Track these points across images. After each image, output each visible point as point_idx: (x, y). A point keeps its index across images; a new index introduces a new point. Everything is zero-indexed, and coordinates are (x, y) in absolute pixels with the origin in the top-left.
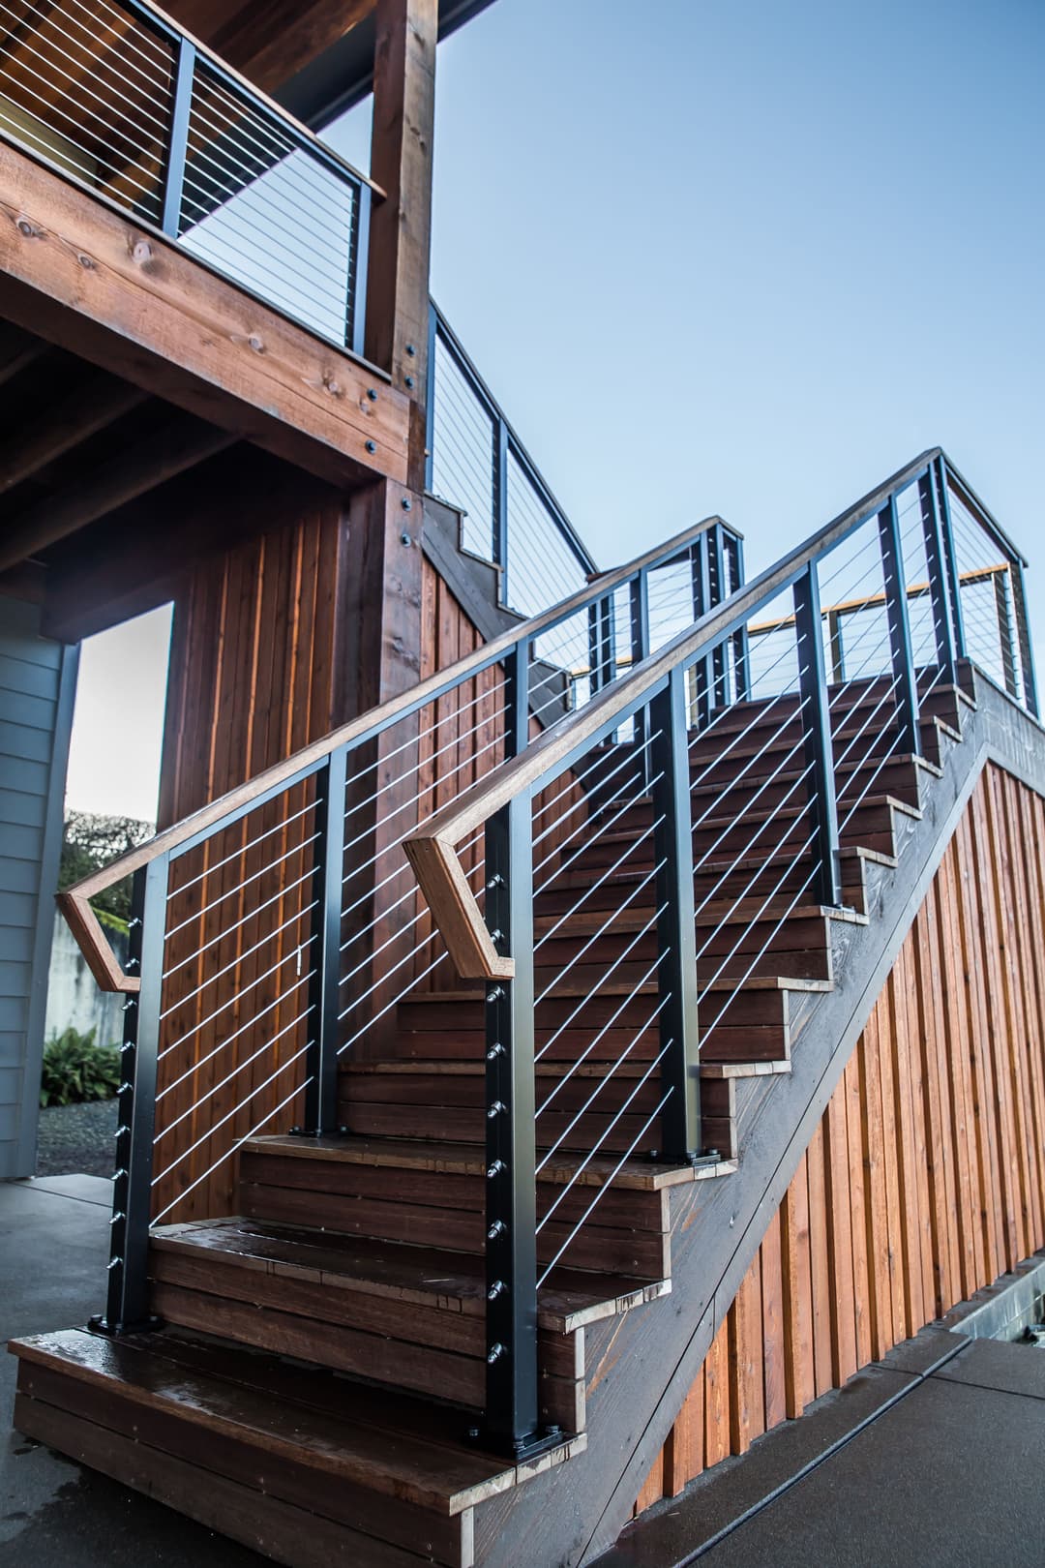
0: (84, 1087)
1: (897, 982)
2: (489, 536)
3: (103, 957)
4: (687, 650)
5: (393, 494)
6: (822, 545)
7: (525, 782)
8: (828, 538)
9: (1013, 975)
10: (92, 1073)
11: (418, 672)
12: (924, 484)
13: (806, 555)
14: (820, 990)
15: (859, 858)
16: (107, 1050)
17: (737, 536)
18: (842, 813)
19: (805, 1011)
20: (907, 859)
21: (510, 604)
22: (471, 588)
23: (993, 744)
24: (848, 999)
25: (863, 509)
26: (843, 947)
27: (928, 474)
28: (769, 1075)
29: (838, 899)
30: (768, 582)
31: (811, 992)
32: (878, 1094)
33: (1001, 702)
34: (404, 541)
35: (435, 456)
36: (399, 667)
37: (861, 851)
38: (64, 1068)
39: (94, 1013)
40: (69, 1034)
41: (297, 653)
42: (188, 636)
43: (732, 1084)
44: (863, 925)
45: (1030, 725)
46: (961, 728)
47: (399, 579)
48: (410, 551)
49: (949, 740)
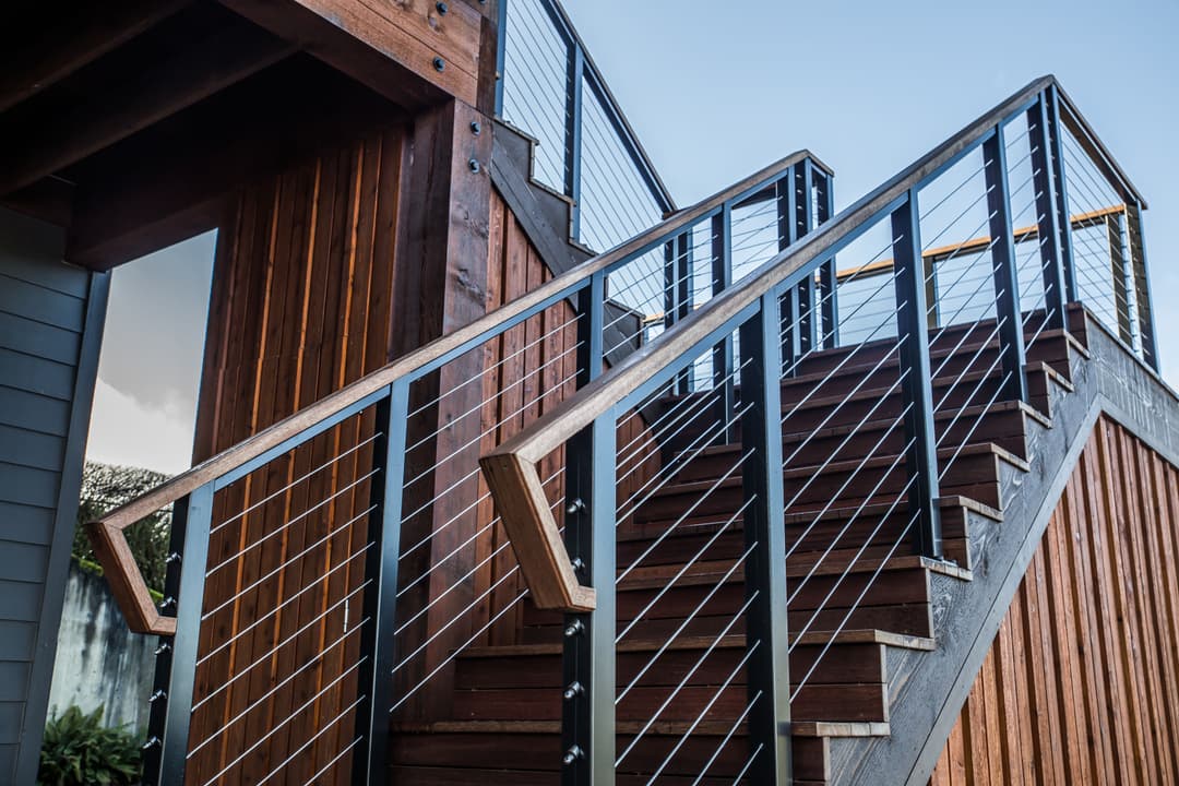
0: (85, 774)
1: (1004, 646)
2: (561, 167)
3: (136, 594)
4: (780, 274)
5: (461, 116)
6: (923, 173)
7: (610, 401)
8: (929, 166)
9: (1134, 651)
10: (96, 759)
11: (484, 307)
12: (1034, 115)
13: (905, 183)
14: (921, 647)
15: (962, 507)
16: (114, 732)
17: (826, 172)
18: (942, 461)
19: (904, 670)
20: (1013, 513)
21: (582, 241)
22: (539, 223)
23: (1107, 396)
24: (950, 661)
25: (968, 137)
26: (944, 602)
27: (1038, 105)
28: (866, 737)
29: (938, 551)
30: (866, 209)
31: (912, 649)
32: (985, 771)
33: (1116, 352)
34: (472, 167)
35: (505, 79)
36: (464, 301)
37: (964, 501)
38: (63, 753)
39: (102, 689)
40: (71, 714)
41: (353, 284)
42: (234, 264)
43: (827, 744)
44: (966, 581)
45: (1148, 379)
46: (1072, 377)
47: (466, 208)
48: (478, 178)
49: (1058, 389)
